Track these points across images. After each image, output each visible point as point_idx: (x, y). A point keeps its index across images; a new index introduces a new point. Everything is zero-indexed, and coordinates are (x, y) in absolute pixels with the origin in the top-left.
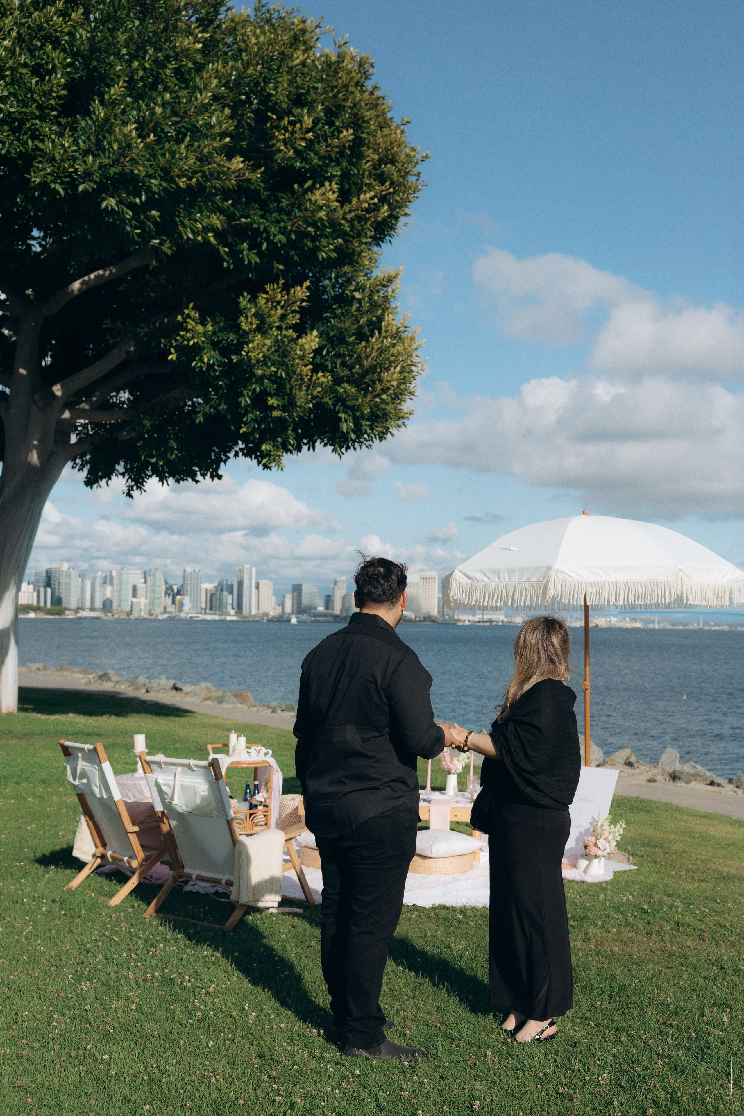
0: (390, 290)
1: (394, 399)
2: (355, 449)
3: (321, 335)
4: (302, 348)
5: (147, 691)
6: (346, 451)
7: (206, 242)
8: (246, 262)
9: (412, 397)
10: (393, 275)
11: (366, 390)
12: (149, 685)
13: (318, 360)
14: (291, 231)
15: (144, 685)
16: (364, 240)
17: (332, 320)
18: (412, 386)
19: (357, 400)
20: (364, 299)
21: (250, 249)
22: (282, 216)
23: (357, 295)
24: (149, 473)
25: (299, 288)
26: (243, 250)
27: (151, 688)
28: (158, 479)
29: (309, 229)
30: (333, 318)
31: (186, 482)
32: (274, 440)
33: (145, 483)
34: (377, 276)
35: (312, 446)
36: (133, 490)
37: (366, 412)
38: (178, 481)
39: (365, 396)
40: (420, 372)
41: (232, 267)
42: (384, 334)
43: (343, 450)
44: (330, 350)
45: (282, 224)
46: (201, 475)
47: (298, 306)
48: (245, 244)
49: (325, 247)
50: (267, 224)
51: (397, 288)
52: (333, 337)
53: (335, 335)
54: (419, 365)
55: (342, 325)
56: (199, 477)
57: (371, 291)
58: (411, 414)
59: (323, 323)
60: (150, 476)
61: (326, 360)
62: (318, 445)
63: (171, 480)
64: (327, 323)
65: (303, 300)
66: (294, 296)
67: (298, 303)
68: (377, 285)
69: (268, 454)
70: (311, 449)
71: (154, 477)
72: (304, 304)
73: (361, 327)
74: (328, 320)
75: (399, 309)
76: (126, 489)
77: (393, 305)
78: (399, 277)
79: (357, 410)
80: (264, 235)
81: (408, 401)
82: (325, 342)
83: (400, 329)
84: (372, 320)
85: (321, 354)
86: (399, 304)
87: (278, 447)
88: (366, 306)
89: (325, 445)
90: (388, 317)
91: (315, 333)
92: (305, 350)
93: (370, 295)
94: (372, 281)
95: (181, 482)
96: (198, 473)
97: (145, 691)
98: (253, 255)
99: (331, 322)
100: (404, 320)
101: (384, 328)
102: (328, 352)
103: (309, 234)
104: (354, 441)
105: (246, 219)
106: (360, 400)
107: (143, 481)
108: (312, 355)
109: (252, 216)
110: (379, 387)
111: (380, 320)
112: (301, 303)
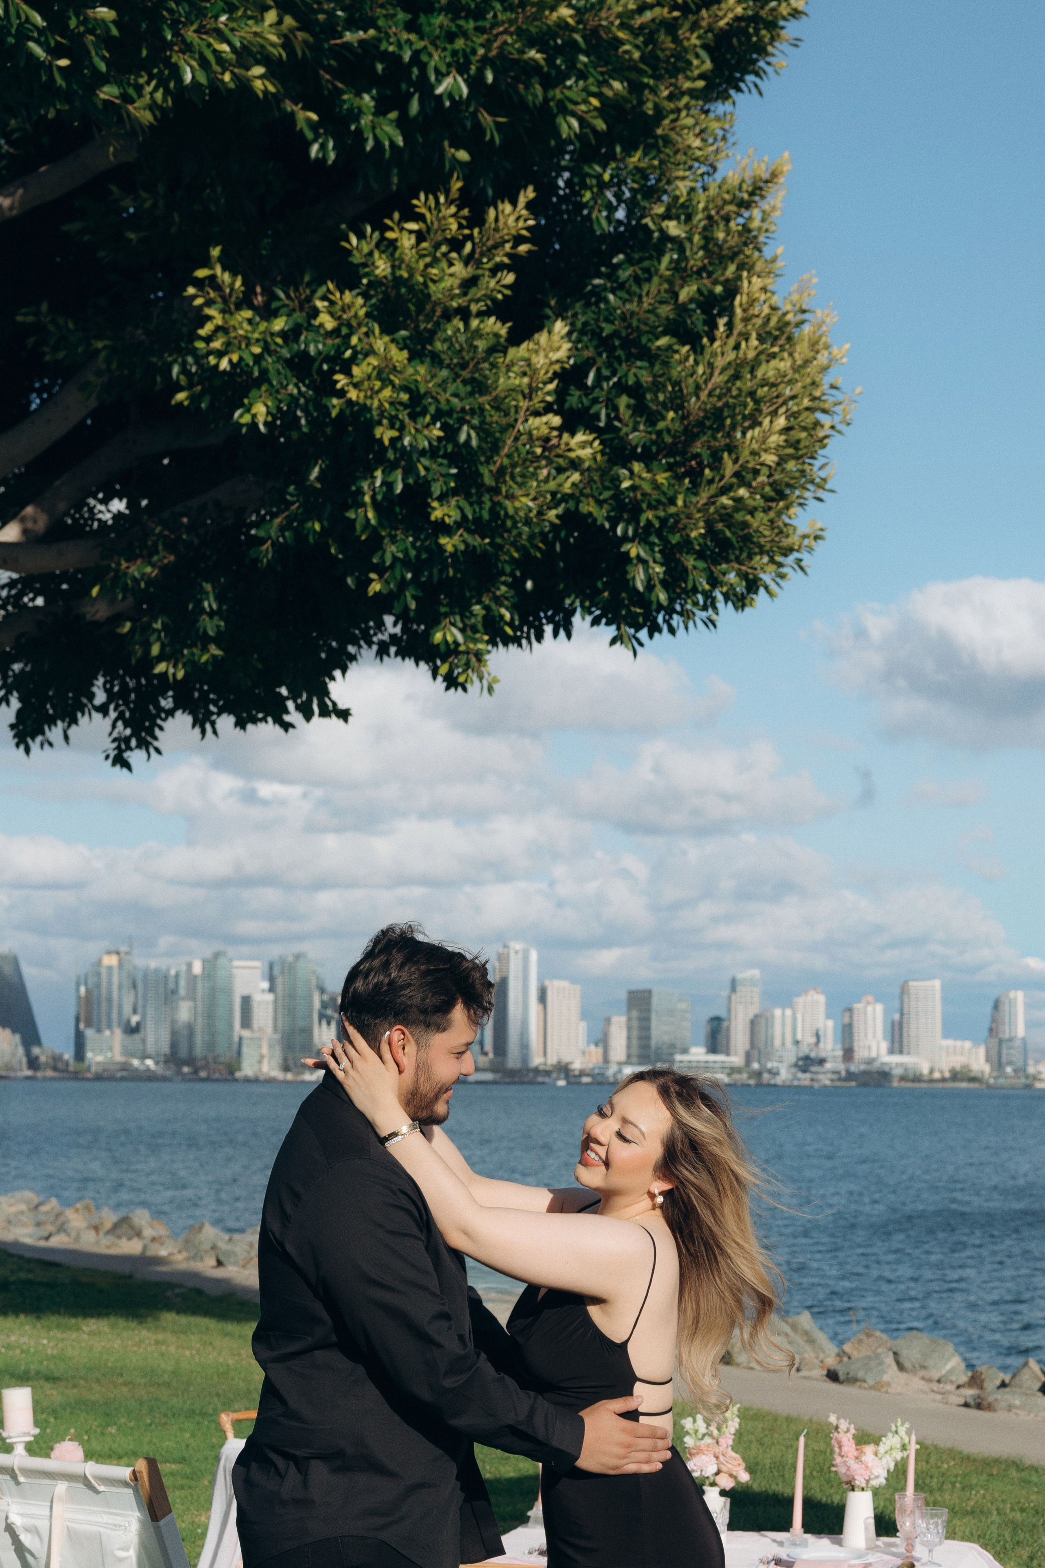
0: (756, 213)
1: (767, 499)
2: (672, 631)
3: (577, 334)
4: (529, 370)
5: (220, 1263)
6: (651, 636)
7: (244, 86)
8: (369, 145)
9: (821, 494)
10: (765, 176)
11: (695, 475)
12: (223, 1246)
13: (574, 399)
14: (485, 61)
15: (214, 1247)
16: (687, 85)
17: (611, 297)
18: (817, 463)
19: (672, 501)
20: (690, 239)
21: (381, 110)
22: (461, 22)
23: (673, 228)
24: (167, 703)
25: (508, 208)
26: (361, 112)
27: (228, 1254)
28: (188, 719)
29: (533, 53)
30: (613, 291)
31: (262, 726)
32: (464, 611)
33: (157, 732)
34: (724, 180)
35: (564, 626)
36: (129, 748)
37: (693, 534)
38: (241, 724)
39: (694, 489)
40: (839, 427)
41: (332, 156)
42: (739, 327)
43: (643, 634)
44: (606, 372)
45: (459, 43)
46: (298, 708)
47: (508, 255)
48: (366, 97)
49: (576, 103)
50: (420, 45)
51: (774, 208)
52: (611, 336)
53: (615, 334)
54: (838, 409)
55: (632, 306)
56: (294, 716)
57: (710, 218)
58: (817, 538)
59: (588, 304)
60: (170, 713)
61: (595, 401)
62: (579, 622)
63: (226, 722)
64: (597, 304)
65: (518, 240)
66: (497, 230)
67: (508, 246)
68: (725, 202)
69: (450, 651)
70: (562, 633)
71: (179, 713)
72: (523, 248)
73: (682, 309)
74: (598, 295)
75: (780, 264)
76: (111, 747)
77: (768, 253)
78: (781, 180)
79: (673, 529)
80: (415, 71)
81: (812, 504)
82: (589, 353)
83: (790, 317)
84: (711, 293)
85: (582, 386)
86: (780, 251)
87: (475, 630)
88: (697, 258)
89: (596, 622)
90: (751, 285)
91: (560, 327)
92: (536, 371)
93: (705, 229)
94: (713, 191)
95: (250, 727)
96: (290, 705)
97: (213, 1262)
98: (388, 129)
99: (607, 301)
100: (800, 291)
101: (738, 311)
102: (599, 378)
103: (533, 68)
104: (670, 611)
105: (365, 31)
106: (680, 503)
107: (154, 724)
108: (551, 387)
109: (381, 23)
110: (729, 467)
111: (732, 290)
112: (514, 247)
